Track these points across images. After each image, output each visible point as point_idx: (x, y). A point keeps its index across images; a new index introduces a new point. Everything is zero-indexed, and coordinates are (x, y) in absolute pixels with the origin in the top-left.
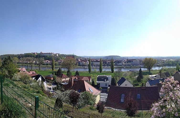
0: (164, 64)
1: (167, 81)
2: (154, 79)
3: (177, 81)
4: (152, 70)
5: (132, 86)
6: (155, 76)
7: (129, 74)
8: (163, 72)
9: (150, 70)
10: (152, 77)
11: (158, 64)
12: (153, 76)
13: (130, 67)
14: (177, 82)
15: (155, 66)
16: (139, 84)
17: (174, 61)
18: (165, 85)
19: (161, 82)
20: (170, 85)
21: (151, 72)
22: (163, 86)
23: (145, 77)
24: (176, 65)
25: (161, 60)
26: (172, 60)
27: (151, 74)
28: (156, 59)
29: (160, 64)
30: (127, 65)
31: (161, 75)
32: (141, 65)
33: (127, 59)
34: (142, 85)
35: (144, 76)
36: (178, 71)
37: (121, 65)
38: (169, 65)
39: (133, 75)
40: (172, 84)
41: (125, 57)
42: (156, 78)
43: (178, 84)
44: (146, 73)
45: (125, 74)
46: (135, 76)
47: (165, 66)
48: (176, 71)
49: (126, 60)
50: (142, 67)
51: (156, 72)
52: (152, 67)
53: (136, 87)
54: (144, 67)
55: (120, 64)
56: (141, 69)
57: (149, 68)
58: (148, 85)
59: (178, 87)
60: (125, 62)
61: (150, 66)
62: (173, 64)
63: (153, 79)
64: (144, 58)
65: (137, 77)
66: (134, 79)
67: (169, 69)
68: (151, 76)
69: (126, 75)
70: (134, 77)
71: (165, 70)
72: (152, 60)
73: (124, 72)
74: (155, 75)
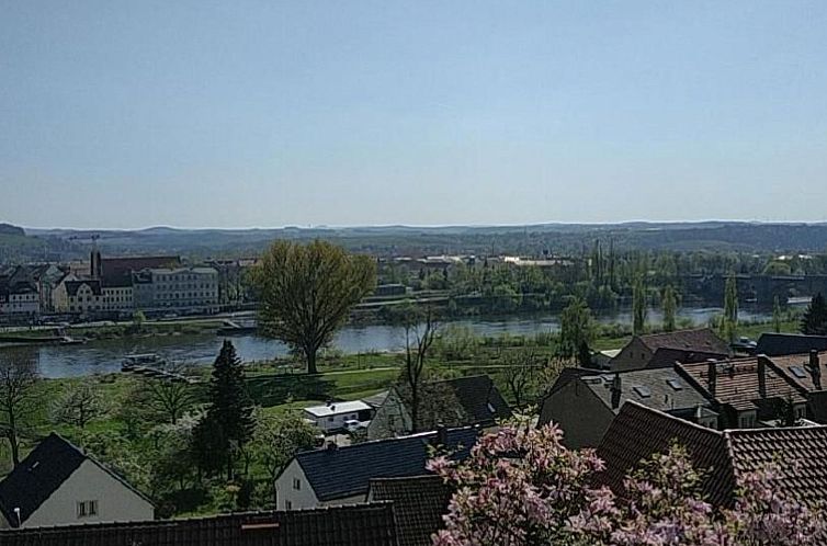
0: (446, 302)
1: (500, 454)
2: (352, 435)
3: (589, 455)
4: (334, 360)
5: (144, 512)
6: (363, 415)
7: (110, 400)
8: (436, 373)
9: (312, 359)
10: (337, 424)
11: (392, 303)
12: (341, 408)
13: (129, 331)
14: (591, 465)
15: (359, 323)
16: (214, 490)
17: (538, 274)
18: (475, 487)
19: (442, 460)
20: (530, 493)
21: (326, 374)
22: (463, 498)
23: (269, 420)
24: (557, 307)
25: (413, 264)
26: (516, 260)
27: (324, 394)
28: (369, 252)
29: (410, 300)
30: (96, 316)
31: (416, 400)
32: (226, 310)
33: (96, 257)
34: (244, 498)
35: (258, 413)
36: (573, 362)
37: (27, 318)
38: (492, 308)
39: (157, 407)
40: (541, 479)
41: (74, 235)
42: (375, 433)
43: (595, 479)
44: (279, 388)
45: (71, 404)
46: (174, 414)
47: (454, 316)
48: (559, 365)
49: (82, 267)
50: (244, 331)
51: (368, 375)
52: (332, 324)
53: (184, 517)
54: (262, 333)
55: (23, 303)
56: (228, 350)
57: (308, 339)
58: (294, 492)
59: (600, 514)
60: (72, 288)
61: (316, 320)
62: (532, 298)
63: (342, 441)
64: (259, 245)
65: (188, 421)
66: (167, 450)
67: (489, 343)
68: (322, 410)
69: (81, 412)
70: (167, 428)
71: (451, 356)
72: (336, 262)
73: (60, 385)
74: (359, 405)
